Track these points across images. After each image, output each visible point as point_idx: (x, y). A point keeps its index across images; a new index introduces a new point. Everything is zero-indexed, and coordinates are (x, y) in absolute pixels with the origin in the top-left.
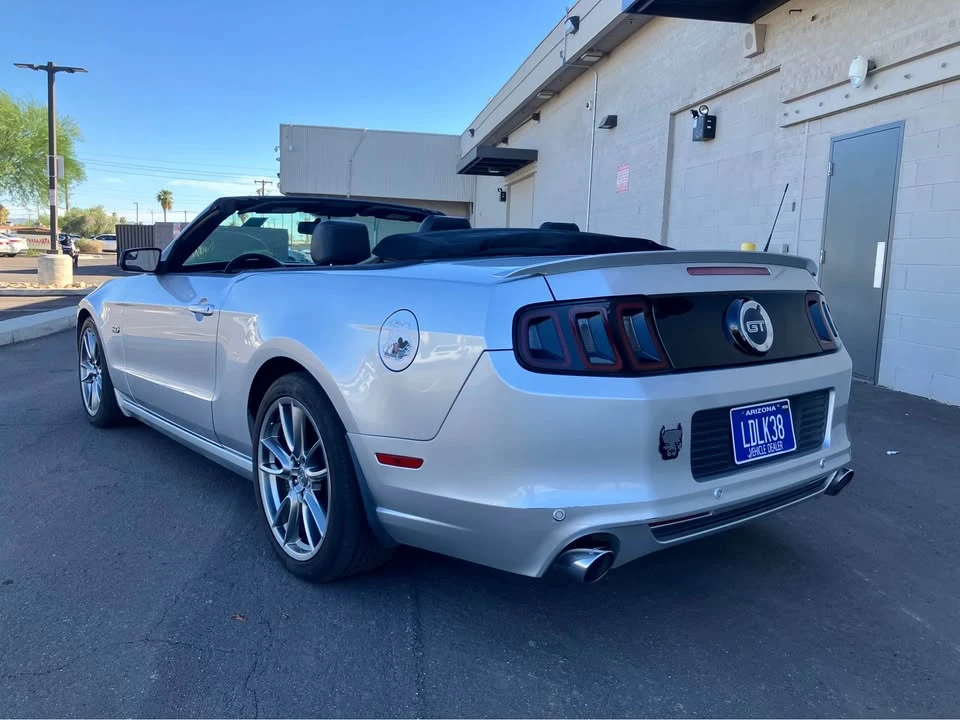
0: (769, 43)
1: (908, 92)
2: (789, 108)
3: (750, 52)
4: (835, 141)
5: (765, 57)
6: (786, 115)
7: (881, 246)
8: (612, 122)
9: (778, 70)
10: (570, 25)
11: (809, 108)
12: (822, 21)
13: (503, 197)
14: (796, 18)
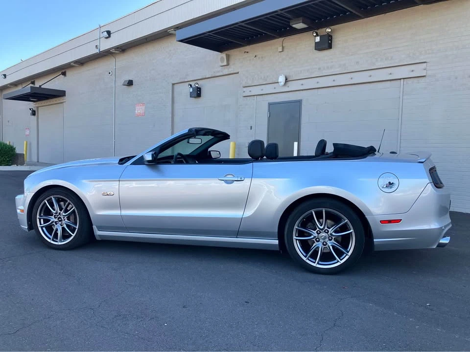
0: (231, 63)
1: (302, 90)
2: (245, 89)
3: (223, 64)
4: (270, 104)
5: (230, 67)
6: (244, 92)
7: (296, 144)
8: (130, 83)
9: (238, 73)
10: (106, 34)
11: (256, 91)
12: (259, 58)
13: (34, 113)
14: (246, 55)
